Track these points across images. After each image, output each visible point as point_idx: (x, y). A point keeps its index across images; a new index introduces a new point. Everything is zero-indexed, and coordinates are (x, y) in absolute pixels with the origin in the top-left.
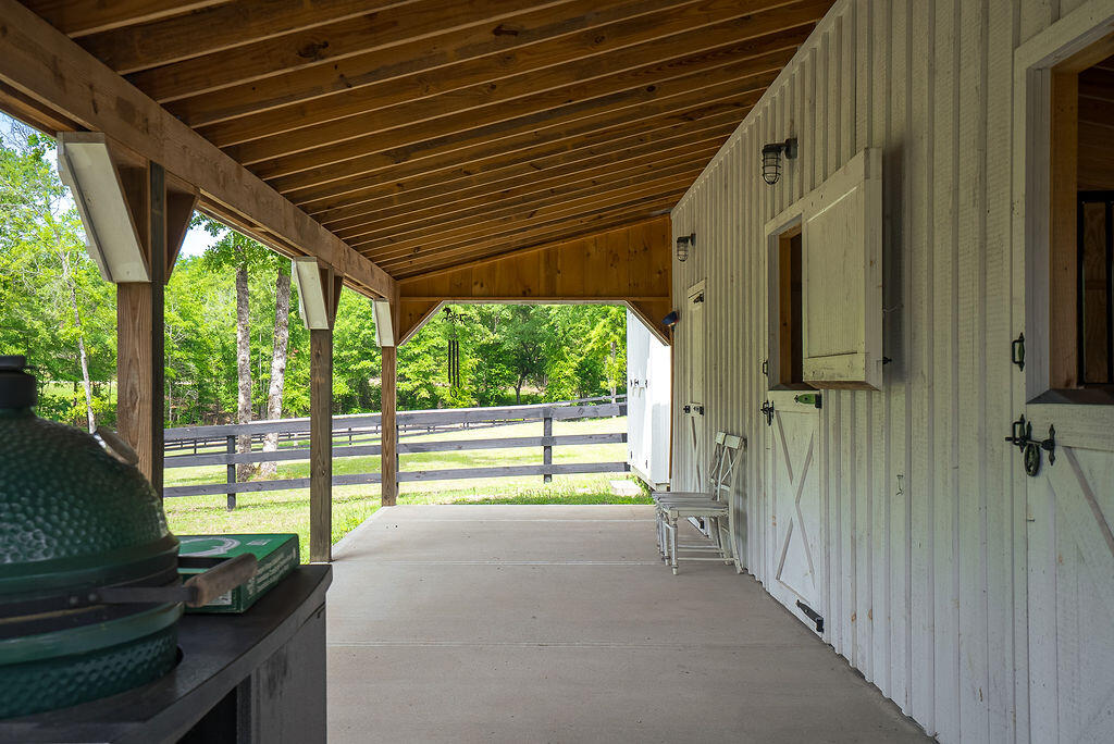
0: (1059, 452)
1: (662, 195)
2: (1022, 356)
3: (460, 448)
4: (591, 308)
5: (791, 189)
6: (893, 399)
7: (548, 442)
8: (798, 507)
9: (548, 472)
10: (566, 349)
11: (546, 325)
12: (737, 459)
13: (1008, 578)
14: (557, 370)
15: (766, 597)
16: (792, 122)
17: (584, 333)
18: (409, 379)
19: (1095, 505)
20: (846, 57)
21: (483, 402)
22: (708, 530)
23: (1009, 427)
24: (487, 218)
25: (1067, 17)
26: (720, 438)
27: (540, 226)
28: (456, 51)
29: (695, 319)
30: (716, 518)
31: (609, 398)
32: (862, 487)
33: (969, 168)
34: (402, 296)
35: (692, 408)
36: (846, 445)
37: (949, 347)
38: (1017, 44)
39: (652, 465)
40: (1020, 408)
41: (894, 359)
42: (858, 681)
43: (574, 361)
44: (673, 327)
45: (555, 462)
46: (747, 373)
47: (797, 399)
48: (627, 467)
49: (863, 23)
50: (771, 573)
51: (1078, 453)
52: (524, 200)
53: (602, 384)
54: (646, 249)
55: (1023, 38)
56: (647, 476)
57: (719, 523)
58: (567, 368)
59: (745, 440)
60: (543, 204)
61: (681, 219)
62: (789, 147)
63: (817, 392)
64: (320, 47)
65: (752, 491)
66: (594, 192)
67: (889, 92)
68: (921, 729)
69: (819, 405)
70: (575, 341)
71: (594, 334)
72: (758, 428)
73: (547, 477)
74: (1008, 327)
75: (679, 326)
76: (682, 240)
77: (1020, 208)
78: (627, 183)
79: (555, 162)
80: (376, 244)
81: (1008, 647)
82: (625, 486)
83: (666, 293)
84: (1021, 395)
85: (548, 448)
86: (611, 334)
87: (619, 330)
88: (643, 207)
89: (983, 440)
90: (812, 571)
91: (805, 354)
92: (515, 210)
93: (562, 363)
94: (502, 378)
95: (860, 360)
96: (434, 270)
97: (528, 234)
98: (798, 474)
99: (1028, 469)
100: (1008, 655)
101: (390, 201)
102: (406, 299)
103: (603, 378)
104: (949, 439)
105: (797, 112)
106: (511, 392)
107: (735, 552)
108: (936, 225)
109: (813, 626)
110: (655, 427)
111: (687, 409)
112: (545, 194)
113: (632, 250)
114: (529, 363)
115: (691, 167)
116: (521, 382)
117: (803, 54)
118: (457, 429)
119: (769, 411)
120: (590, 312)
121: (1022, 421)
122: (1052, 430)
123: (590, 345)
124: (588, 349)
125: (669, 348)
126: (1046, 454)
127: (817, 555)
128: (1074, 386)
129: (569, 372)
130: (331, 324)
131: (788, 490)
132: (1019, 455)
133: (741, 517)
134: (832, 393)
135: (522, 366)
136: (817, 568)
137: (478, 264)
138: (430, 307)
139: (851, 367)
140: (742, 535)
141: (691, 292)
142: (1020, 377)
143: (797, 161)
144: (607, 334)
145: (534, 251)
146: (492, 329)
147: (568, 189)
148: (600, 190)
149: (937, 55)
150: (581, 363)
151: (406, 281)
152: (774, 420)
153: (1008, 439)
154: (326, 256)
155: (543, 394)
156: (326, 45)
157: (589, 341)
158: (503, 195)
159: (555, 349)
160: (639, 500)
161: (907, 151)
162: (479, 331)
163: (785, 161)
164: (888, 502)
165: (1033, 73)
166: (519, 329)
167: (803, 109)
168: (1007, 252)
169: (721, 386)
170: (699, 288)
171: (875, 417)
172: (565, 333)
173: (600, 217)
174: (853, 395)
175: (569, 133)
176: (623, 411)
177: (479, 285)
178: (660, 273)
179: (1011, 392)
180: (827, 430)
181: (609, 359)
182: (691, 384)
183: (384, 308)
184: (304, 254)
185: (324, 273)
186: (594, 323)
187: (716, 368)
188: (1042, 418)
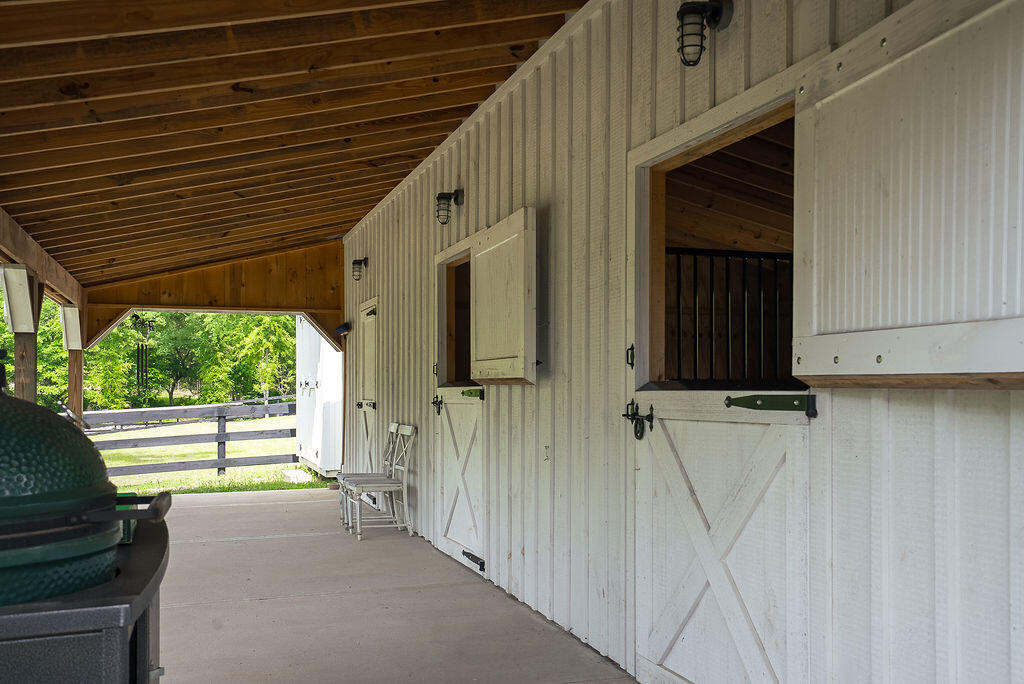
0: (656, 423)
1: (338, 224)
2: (632, 360)
3: (136, 446)
4: (245, 317)
5: (458, 229)
6: (541, 390)
7: (221, 439)
8: (464, 478)
9: (221, 465)
10: (220, 354)
11: (201, 332)
12: (409, 445)
13: (623, 509)
14: (211, 374)
15: (435, 552)
16: (459, 176)
17: (238, 340)
18: (55, 383)
19: (677, 455)
20: (504, 134)
21: (135, 404)
22: (381, 505)
23: (624, 407)
24: (184, 235)
25: (661, 137)
26: (393, 428)
27: (229, 244)
28: (199, 100)
29: (367, 329)
30: (391, 493)
31: (261, 400)
32: (517, 459)
33: (597, 229)
34: (89, 302)
35: (364, 405)
36: (504, 427)
37: (583, 353)
38: (628, 149)
39: (323, 454)
40: (632, 394)
41: (544, 362)
42: (513, 602)
43: (228, 366)
44: (345, 336)
45: (228, 456)
46: (418, 373)
47: (463, 393)
48: (295, 459)
49: (518, 111)
50: (439, 531)
51: (667, 422)
52: (222, 222)
53: (256, 387)
54: (321, 268)
55: (633, 145)
56: (318, 465)
57: (392, 497)
58: (222, 372)
59: (416, 428)
60: (237, 226)
61: (353, 243)
62: (458, 196)
63: (481, 388)
64: (80, 86)
65: (422, 470)
66: (283, 218)
67: (539, 166)
68: (560, 628)
69: (482, 398)
70: (229, 347)
71: (249, 340)
72: (427, 419)
73: (221, 470)
74: (624, 340)
75: (351, 336)
76: (356, 263)
77: (632, 259)
78: (313, 212)
79: (258, 192)
80: (75, 254)
81: (622, 557)
82: (296, 475)
83: (339, 306)
84: (632, 386)
85: (222, 444)
86: (265, 341)
87: (272, 337)
88: (320, 233)
89: (607, 417)
90: (475, 526)
91: (473, 358)
92: (210, 231)
93: (216, 368)
94: (155, 382)
95: (520, 363)
96: (122, 279)
97: (220, 250)
98: (463, 452)
99: (636, 435)
100: (622, 562)
101: (101, 217)
102: (94, 306)
103: (255, 382)
104: (583, 418)
105: (463, 168)
106: (165, 395)
107: (408, 519)
108: (573, 266)
109: (476, 567)
110: (326, 422)
111: (360, 405)
112: (241, 218)
113: (309, 268)
114: (183, 368)
115: (366, 202)
116: (174, 385)
117: (469, 125)
118: (110, 432)
119: (438, 403)
120: (245, 320)
121: (633, 403)
122: (652, 408)
123: (244, 351)
124: (242, 355)
125: (341, 354)
126: (647, 424)
127: (480, 514)
128: (663, 379)
129: (223, 376)
130: (36, 328)
131: (454, 466)
132: (631, 426)
133: (412, 491)
134: (493, 388)
135: (175, 371)
136: (480, 525)
137: (167, 275)
138: (119, 314)
139: (513, 367)
140: (413, 506)
141: (363, 306)
142: (631, 373)
143: (463, 208)
144: (261, 342)
145: (220, 266)
146: (145, 334)
147: (262, 215)
148: (288, 217)
149: (574, 145)
150: (234, 368)
151: (95, 288)
152: (443, 411)
153: (624, 415)
154: (33, 264)
155: (196, 397)
156: (87, 86)
157: (243, 347)
158: (204, 217)
159: (210, 356)
160: (311, 485)
161: (552, 212)
162: (133, 336)
163: (453, 206)
164: (537, 466)
165: (639, 169)
166: (173, 335)
167: (468, 168)
168: (623, 289)
169: (393, 385)
170: (372, 303)
171: (527, 406)
172: (219, 340)
173: (283, 239)
174: (510, 389)
175: (275, 170)
176: (292, 410)
177: (167, 295)
178: (333, 289)
179: (625, 383)
180: (488, 416)
181: (263, 365)
182: (363, 383)
183: (73, 313)
184: (13, 262)
185: (31, 280)
186: (247, 331)
187: (388, 371)
188: (646, 400)
